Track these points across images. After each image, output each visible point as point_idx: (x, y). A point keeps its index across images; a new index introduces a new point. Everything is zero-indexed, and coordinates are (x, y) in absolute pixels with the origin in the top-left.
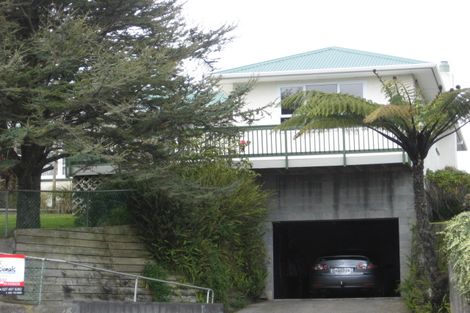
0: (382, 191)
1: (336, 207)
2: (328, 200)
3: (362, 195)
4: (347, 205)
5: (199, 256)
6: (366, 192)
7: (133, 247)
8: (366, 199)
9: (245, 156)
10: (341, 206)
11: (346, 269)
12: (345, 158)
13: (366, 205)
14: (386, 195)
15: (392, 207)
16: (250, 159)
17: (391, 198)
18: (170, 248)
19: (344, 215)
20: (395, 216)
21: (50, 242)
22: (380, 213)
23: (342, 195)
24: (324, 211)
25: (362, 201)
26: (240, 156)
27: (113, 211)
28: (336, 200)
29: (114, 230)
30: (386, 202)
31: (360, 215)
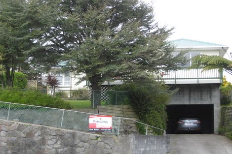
0: (208, 94)
1: (190, 100)
2: (187, 97)
3: (200, 95)
4: (194, 99)
5: (154, 117)
6: (201, 94)
7: (132, 113)
8: (201, 96)
9: (162, 79)
10: (192, 99)
11: (189, 123)
12: (198, 81)
13: (201, 99)
14: (209, 95)
15: (211, 100)
16: (165, 80)
17: (211, 97)
18: (145, 114)
19: (193, 102)
20: (212, 103)
21: (108, 111)
22: (206, 102)
23: (192, 95)
24: (185, 101)
25: (200, 97)
26: (160, 79)
27: (124, 99)
28: (190, 96)
29: (125, 107)
30: (209, 97)
31: (199, 103)
